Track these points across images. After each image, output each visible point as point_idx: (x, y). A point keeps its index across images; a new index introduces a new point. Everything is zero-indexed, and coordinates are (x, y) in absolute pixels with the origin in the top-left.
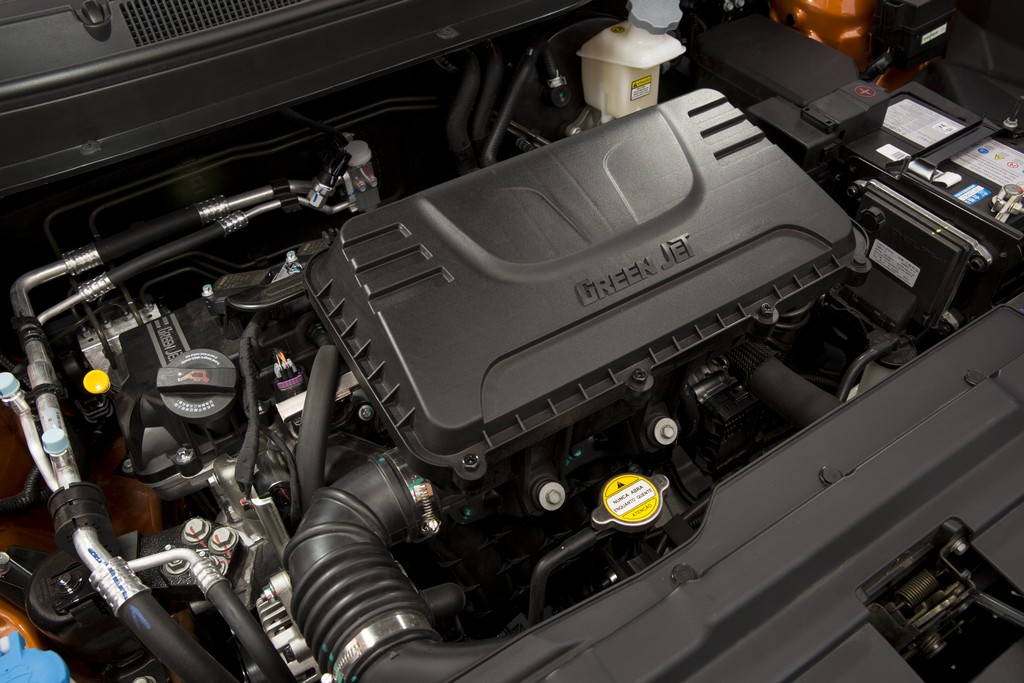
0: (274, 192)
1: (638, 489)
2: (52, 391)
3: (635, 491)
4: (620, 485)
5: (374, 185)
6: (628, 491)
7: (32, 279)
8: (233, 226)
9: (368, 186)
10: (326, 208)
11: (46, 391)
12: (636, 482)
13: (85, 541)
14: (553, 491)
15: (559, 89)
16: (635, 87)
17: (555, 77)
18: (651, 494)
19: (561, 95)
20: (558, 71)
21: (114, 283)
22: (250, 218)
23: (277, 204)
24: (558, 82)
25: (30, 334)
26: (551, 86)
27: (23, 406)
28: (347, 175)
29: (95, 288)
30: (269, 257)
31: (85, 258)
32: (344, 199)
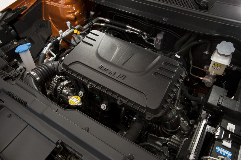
0: (141, 32)
1: (77, 101)
3: (77, 100)
4: (77, 98)
5: (159, 45)
6: (76, 99)
7: (100, 18)
8: (127, 31)
9: (158, 44)
10: (146, 41)
11: (74, 29)
12: (79, 100)
13: (50, 44)
14: (81, 93)
15: (206, 55)
16: (215, 65)
17: (207, 51)
18: (77, 103)
19: (206, 56)
20: (208, 50)
21: (105, 26)
22: (131, 32)
23: (138, 33)
24: (206, 52)
25: (89, 24)
26: (204, 52)
27: (70, 28)
28: (155, 39)
29: (103, 24)
30: (138, 43)
31: (108, 20)
32: (153, 43)
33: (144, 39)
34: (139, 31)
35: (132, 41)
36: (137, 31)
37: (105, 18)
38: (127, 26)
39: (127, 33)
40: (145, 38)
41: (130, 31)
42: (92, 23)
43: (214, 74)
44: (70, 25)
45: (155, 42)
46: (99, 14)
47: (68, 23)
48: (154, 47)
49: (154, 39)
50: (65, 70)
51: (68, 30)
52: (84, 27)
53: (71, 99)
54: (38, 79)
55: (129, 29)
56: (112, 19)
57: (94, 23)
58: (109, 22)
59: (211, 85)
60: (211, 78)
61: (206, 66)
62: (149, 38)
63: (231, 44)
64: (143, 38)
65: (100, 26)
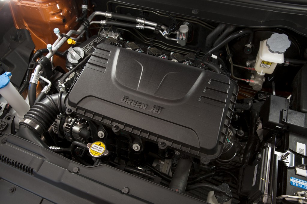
0: (157, 26)
1: (101, 149)
2: (66, 38)
4: (100, 144)
5: (184, 40)
6: (99, 147)
8: (139, 28)
9: (182, 39)
10: (166, 37)
11: (66, 37)
12: (103, 147)
14: (101, 134)
15: (249, 48)
16: (263, 63)
17: (249, 44)
18: (101, 152)
19: (248, 50)
20: (251, 43)
21: (107, 24)
22: (145, 28)
23: (154, 29)
24: (249, 46)
25: (84, 24)
26: (246, 46)
27: (59, 37)
28: (178, 33)
29: (103, 22)
30: (154, 40)
31: (109, 15)
32: (176, 38)
33: (163, 35)
34: (154, 25)
35: (146, 38)
36: (152, 25)
37: (104, 11)
38: (137, 20)
39: (140, 30)
40: (164, 33)
41: (142, 27)
42: (87, 22)
43: (263, 73)
44: (59, 33)
45: (178, 37)
46: (94, 7)
47: (56, 30)
48: (178, 43)
49: (176, 33)
50: (74, 110)
51: (57, 40)
52: (79, 30)
53: (92, 149)
54: (37, 127)
55: (140, 24)
56: (115, 12)
57: (91, 21)
58: (111, 17)
59: (260, 88)
60: (259, 79)
61: (249, 62)
62: (170, 34)
63: (284, 37)
64: (161, 35)
65: (99, 24)
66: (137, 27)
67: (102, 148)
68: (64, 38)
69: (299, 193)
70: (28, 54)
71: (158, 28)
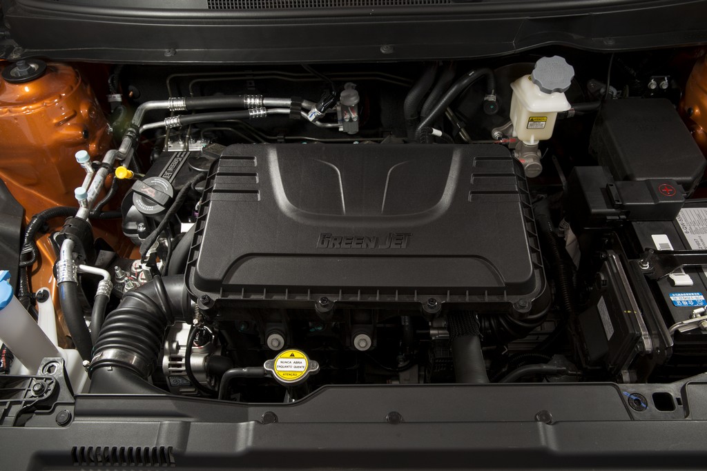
0: (292, 104)
2: (107, 168)
3: (297, 363)
4: (292, 355)
5: (355, 120)
6: (293, 360)
7: (151, 105)
8: (256, 115)
9: (351, 120)
10: (318, 123)
11: (104, 167)
12: (301, 358)
13: (66, 245)
14: (277, 339)
15: (492, 103)
16: (532, 120)
17: (490, 94)
18: (302, 369)
19: (492, 107)
20: (493, 91)
21: (181, 123)
22: (268, 114)
23: (288, 111)
24: (492, 98)
25: (129, 134)
26: (485, 99)
27: (90, 170)
28: (339, 109)
29: (173, 121)
30: (286, 138)
31: (180, 104)
32: (336, 122)
33: (311, 119)
34: (286, 104)
35: (268, 137)
36: (282, 105)
37: (165, 98)
38: (244, 101)
40: (313, 115)
41: (262, 112)
42: (135, 129)
43: (535, 141)
44: (89, 161)
45: (340, 118)
46: (133, 95)
47: (81, 156)
48: (341, 132)
49: (336, 110)
51: (87, 179)
52: (122, 149)
53: (279, 369)
54: (134, 359)
55: (254, 106)
56: (189, 96)
57: (142, 125)
58: (184, 107)
59: (539, 171)
60: (532, 154)
61: (498, 130)
62: (324, 114)
64: (307, 121)
65: (162, 128)
66: (253, 116)
67: (300, 360)
68: (101, 170)
69: (696, 311)
70: (17, 230)
71: (296, 107)
